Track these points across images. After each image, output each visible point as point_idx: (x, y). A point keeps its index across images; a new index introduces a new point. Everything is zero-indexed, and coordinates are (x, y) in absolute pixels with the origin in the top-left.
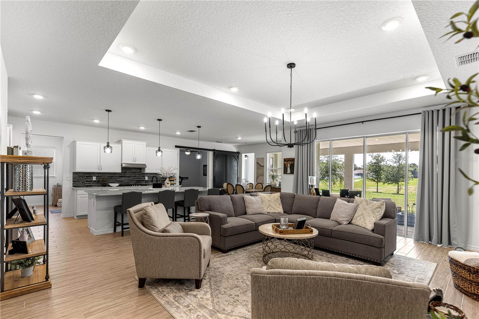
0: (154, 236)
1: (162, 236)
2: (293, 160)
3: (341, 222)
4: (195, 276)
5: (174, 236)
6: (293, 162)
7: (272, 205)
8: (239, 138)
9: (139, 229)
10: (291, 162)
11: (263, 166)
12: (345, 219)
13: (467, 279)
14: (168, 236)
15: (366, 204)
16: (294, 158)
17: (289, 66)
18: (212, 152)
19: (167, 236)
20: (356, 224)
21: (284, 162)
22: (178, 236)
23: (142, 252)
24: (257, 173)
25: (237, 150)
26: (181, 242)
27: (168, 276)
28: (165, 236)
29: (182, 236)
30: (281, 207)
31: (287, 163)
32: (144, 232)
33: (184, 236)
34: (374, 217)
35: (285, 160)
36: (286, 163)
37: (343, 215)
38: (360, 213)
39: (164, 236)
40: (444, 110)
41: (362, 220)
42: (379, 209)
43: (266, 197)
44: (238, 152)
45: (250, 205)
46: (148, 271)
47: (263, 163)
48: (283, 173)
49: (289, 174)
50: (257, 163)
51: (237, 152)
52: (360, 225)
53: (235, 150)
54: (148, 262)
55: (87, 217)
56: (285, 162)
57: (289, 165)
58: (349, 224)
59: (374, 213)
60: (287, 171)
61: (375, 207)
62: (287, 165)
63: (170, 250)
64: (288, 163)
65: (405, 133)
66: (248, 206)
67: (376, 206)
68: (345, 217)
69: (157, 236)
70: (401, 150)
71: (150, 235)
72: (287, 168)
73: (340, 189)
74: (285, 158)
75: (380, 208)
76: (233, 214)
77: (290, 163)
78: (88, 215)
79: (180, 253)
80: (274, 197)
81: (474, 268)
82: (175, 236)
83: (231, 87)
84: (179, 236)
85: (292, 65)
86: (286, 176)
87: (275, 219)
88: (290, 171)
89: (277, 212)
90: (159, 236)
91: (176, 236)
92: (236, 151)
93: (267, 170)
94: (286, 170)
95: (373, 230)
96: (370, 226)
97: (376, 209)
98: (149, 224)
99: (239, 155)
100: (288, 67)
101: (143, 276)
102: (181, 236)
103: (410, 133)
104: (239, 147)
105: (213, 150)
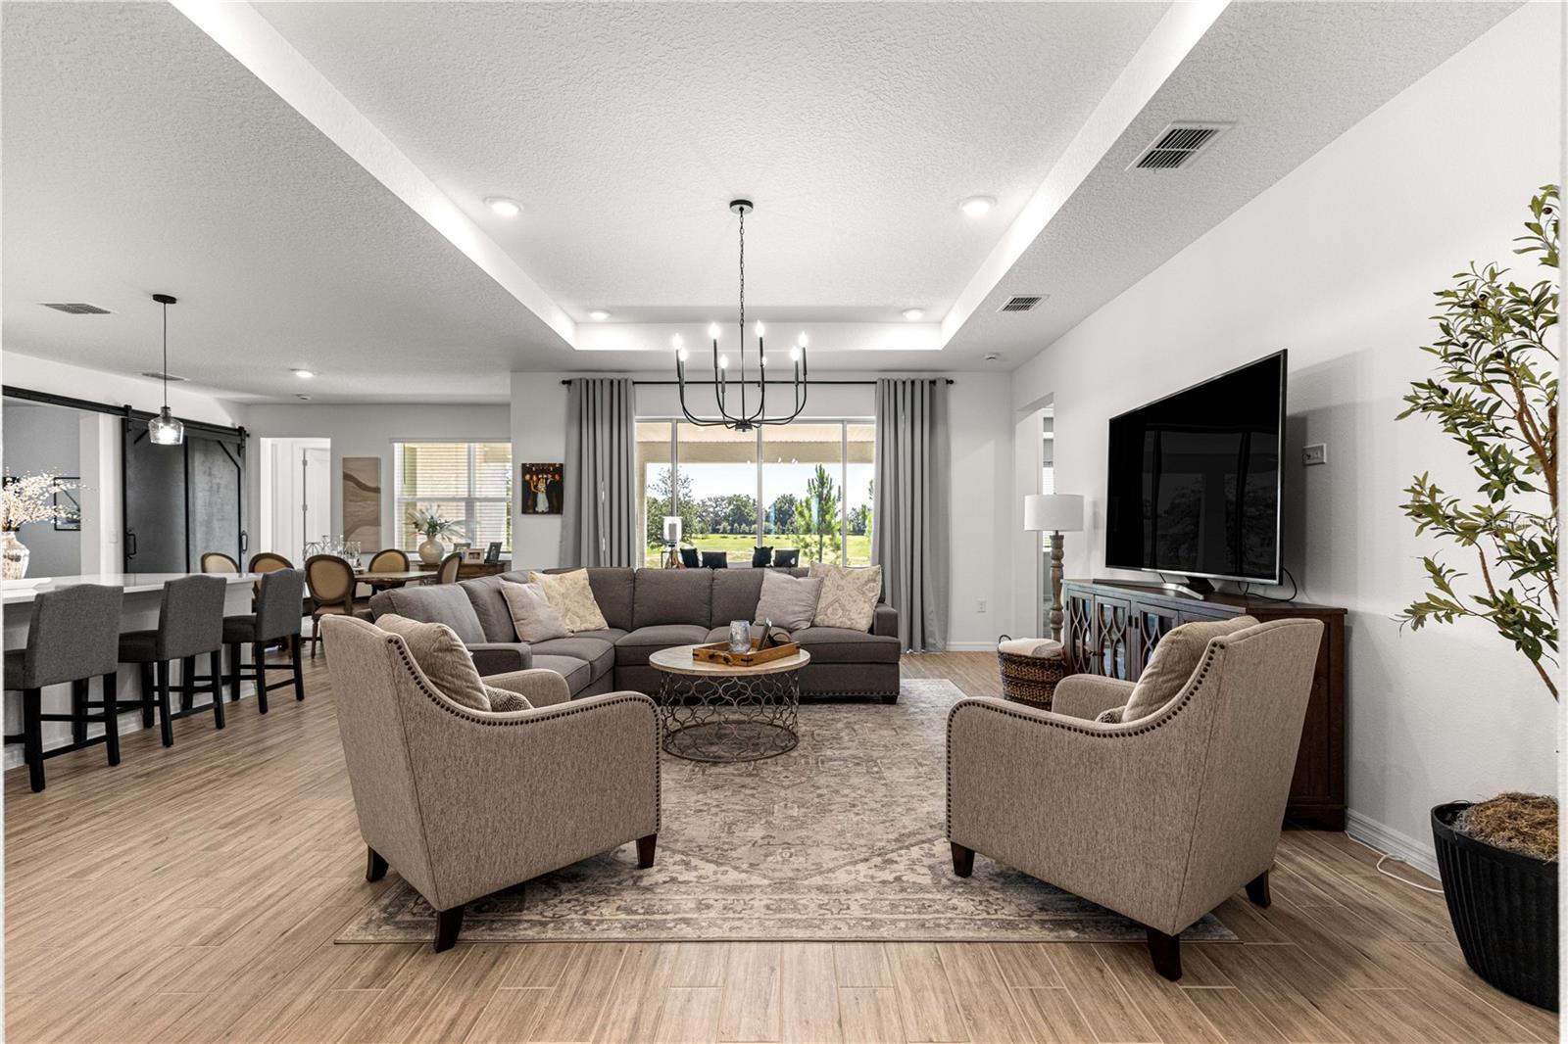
0: (506, 724)
2: (559, 470)
3: (791, 626)
5: (578, 711)
6: (557, 477)
7: (574, 607)
8: (304, 375)
10: (550, 476)
11: (377, 490)
12: (803, 616)
13: (1038, 682)
14: (558, 716)
15: (838, 576)
16: (561, 465)
17: (738, 207)
18: (109, 417)
19: (554, 717)
20: (826, 623)
21: (524, 476)
22: (591, 708)
24: (345, 516)
25: (233, 418)
29: (604, 705)
30: (598, 611)
31: (535, 478)
33: (609, 704)
34: (865, 602)
35: (526, 469)
36: (531, 478)
37: (797, 609)
38: (831, 598)
39: (542, 719)
40: (913, 383)
41: (840, 612)
42: (872, 584)
43: (553, 583)
44: (240, 428)
45: (527, 612)
47: (377, 478)
48: (520, 511)
49: (543, 513)
50: (347, 477)
51: (235, 430)
52: (838, 625)
53: (225, 420)
56: (528, 477)
57: (542, 486)
58: (811, 626)
59: (863, 593)
60: (535, 504)
61: (863, 581)
62: (536, 487)
64: (539, 479)
65: (842, 421)
67: (866, 579)
68: (800, 613)
69: (517, 724)
72: (535, 495)
73: (755, 548)
74: (528, 462)
75: (874, 580)
77: (547, 479)
80: (576, 583)
81: (1049, 660)
82: (582, 710)
84: (596, 706)
86: (531, 520)
87: (615, 646)
88: (547, 505)
89: (592, 627)
91: (587, 710)
92: (229, 425)
93: (396, 504)
94: (530, 503)
95: (871, 631)
96: (863, 623)
97: (866, 584)
99: (243, 440)
103: (850, 422)
104: (244, 407)
105: (119, 409)
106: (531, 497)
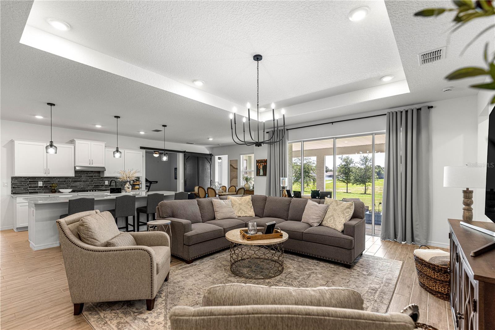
0: (93, 251)
1: (103, 251)
2: (265, 161)
3: (311, 224)
4: (146, 296)
5: (118, 251)
6: (265, 164)
7: (243, 208)
8: (211, 139)
9: (72, 244)
10: (263, 163)
11: (237, 169)
12: (316, 221)
13: (432, 278)
14: (111, 251)
15: (336, 205)
16: (267, 160)
17: (256, 58)
18: (182, 154)
19: (109, 251)
20: (326, 225)
21: (257, 164)
22: (123, 250)
23: (78, 271)
24: (230, 176)
25: (209, 152)
26: (128, 257)
27: (112, 298)
28: (107, 251)
29: (129, 250)
30: (253, 210)
31: (260, 165)
32: (80, 247)
33: (131, 250)
34: (343, 218)
35: (258, 162)
36: (259, 164)
37: (314, 217)
38: (331, 214)
39: (105, 251)
40: (407, 112)
41: (332, 221)
42: (348, 210)
43: (236, 200)
45: (219, 209)
46: (85, 294)
47: (237, 165)
48: (256, 175)
49: (262, 176)
50: (231, 165)
51: (210, 154)
52: (330, 227)
53: (207, 152)
54: (86, 283)
55: (28, 229)
56: (258, 164)
57: (261, 167)
58: (320, 225)
59: (344, 214)
60: (260, 173)
61: (344, 208)
62: (260, 167)
63: (114, 267)
64: (261, 165)
65: (372, 134)
66: (216, 211)
67: (346, 207)
68: (315, 219)
69: (96, 251)
70: (368, 152)
71: (87, 250)
72: (260, 170)
73: (311, 190)
74: (258, 159)
75: (349, 208)
76: (200, 219)
77: (263, 165)
78: (29, 227)
79: (126, 270)
80: (246, 200)
81: (438, 266)
82: (120, 250)
83: (195, 81)
84: (125, 250)
85: (259, 57)
86: (259, 178)
87: (246, 223)
88: (263, 173)
89: (248, 215)
90: (100, 251)
91: (122, 250)
92: (209, 153)
93: (241, 172)
94: (258, 172)
95: (343, 232)
96: (340, 227)
97: (345, 209)
98: (87, 237)
99: (211, 157)
100: (254, 59)
101: (79, 301)
102: (127, 250)
103: (376, 134)
104: (212, 148)
105: (184, 152)
106: (259, 171)
